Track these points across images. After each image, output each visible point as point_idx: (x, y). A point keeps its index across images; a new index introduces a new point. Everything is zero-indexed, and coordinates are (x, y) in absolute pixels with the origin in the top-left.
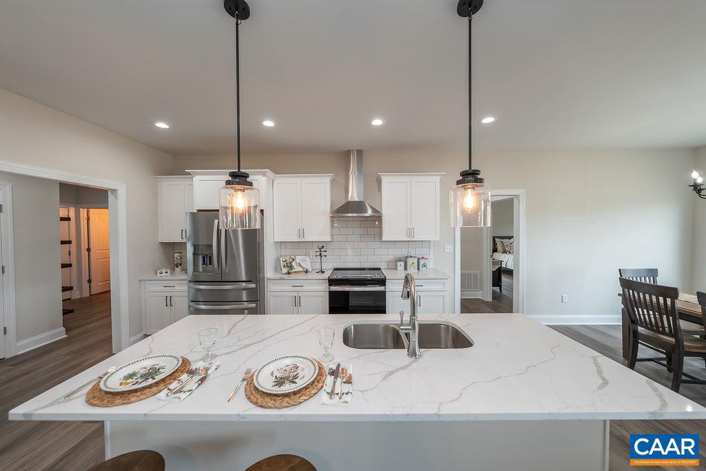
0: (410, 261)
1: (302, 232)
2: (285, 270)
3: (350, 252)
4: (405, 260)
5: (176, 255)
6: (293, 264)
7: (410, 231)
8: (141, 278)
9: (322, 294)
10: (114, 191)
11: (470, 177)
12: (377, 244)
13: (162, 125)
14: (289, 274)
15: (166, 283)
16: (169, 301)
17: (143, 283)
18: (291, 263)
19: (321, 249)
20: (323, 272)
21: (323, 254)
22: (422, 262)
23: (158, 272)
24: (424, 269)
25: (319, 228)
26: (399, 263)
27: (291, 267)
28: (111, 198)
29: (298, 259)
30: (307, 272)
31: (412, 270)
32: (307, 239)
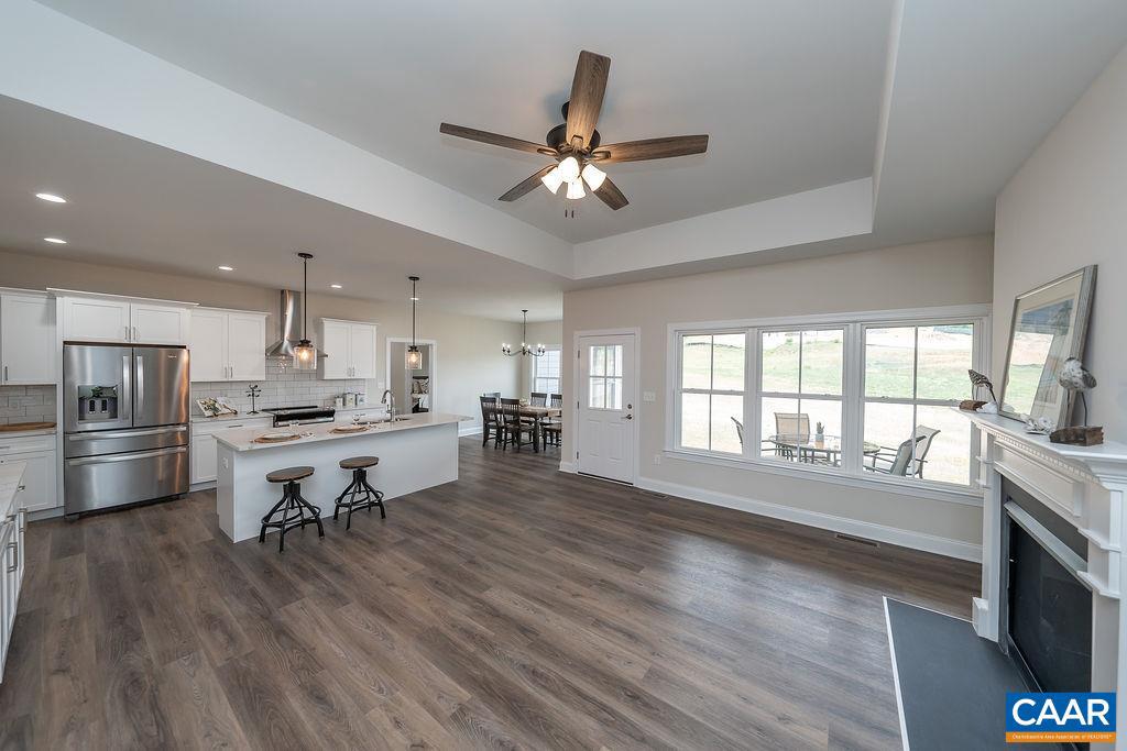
0: (348, 397)
1: (229, 371)
2: (209, 413)
3: (281, 391)
4: (344, 396)
6: (217, 406)
7: (351, 371)
12: (320, 383)
14: (216, 416)
18: (214, 405)
19: (254, 390)
20: (256, 412)
21: (256, 394)
22: (359, 397)
24: (361, 402)
25: (251, 365)
26: (338, 400)
27: (216, 409)
29: (222, 400)
30: (236, 413)
31: (350, 404)
32: (235, 378)
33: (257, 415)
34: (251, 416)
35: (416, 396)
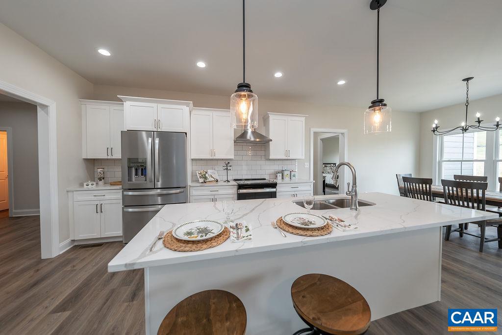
0: (286, 173)
1: (212, 152)
2: (201, 180)
3: (244, 167)
4: (282, 172)
5: (99, 170)
6: (207, 175)
7: (287, 152)
8: (68, 189)
9: (232, 196)
10: (45, 107)
11: (378, 103)
12: (263, 162)
13: (104, 52)
14: (205, 182)
15: (96, 193)
16: (99, 209)
17: (70, 194)
18: (205, 175)
19: (227, 165)
20: (228, 181)
21: (229, 168)
22: (292, 174)
23: (85, 184)
24: (294, 178)
25: (225, 149)
26: (278, 175)
27: (206, 178)
28: (40, 113)
29: (210, 172)
30: (217, 181)
31: (287, 179)
32: (217, 157)
33: (229, 184)
34: (226, 184)
35: (324, 175)
